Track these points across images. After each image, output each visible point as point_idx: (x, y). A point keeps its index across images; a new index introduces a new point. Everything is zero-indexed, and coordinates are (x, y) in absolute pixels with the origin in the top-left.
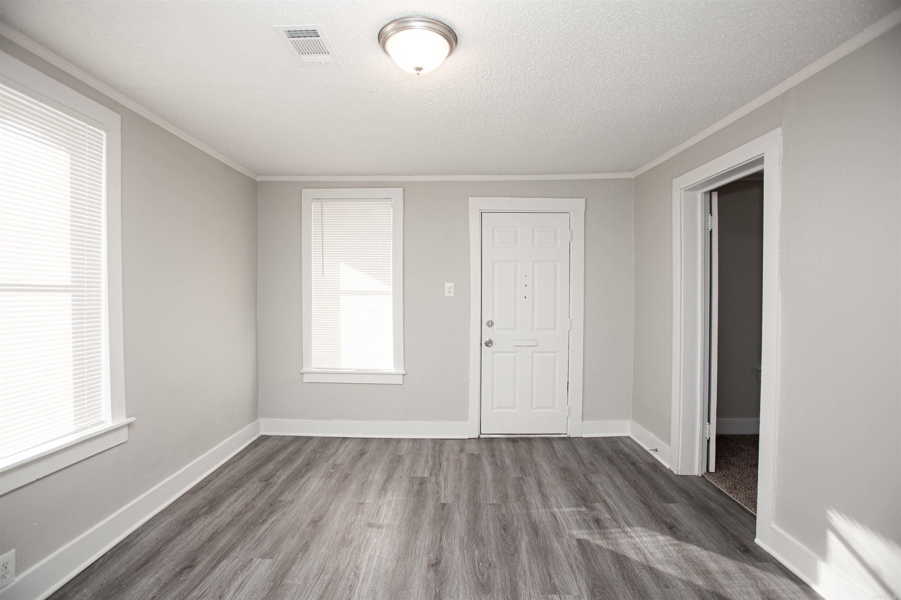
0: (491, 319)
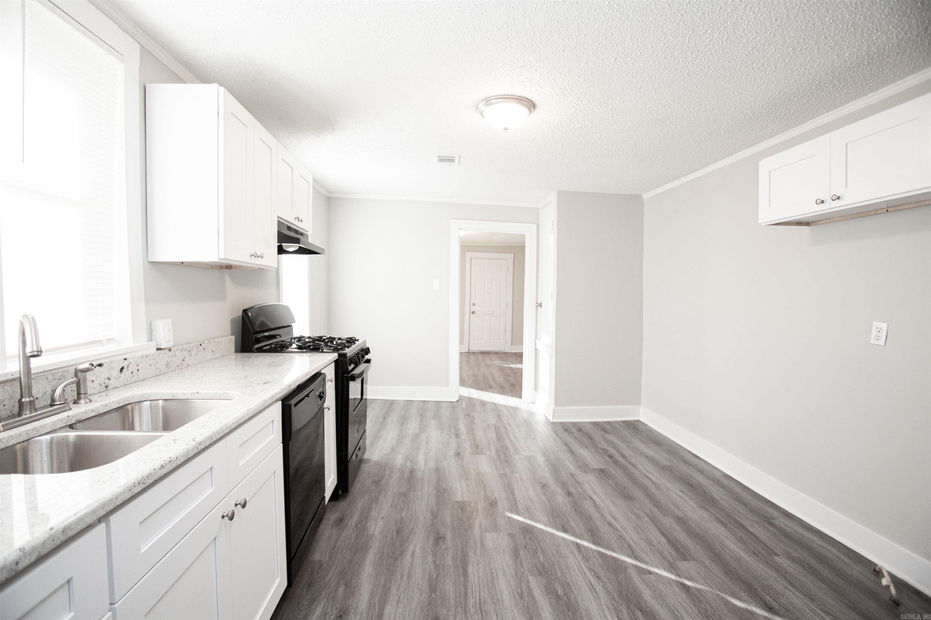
0: (474, 302)
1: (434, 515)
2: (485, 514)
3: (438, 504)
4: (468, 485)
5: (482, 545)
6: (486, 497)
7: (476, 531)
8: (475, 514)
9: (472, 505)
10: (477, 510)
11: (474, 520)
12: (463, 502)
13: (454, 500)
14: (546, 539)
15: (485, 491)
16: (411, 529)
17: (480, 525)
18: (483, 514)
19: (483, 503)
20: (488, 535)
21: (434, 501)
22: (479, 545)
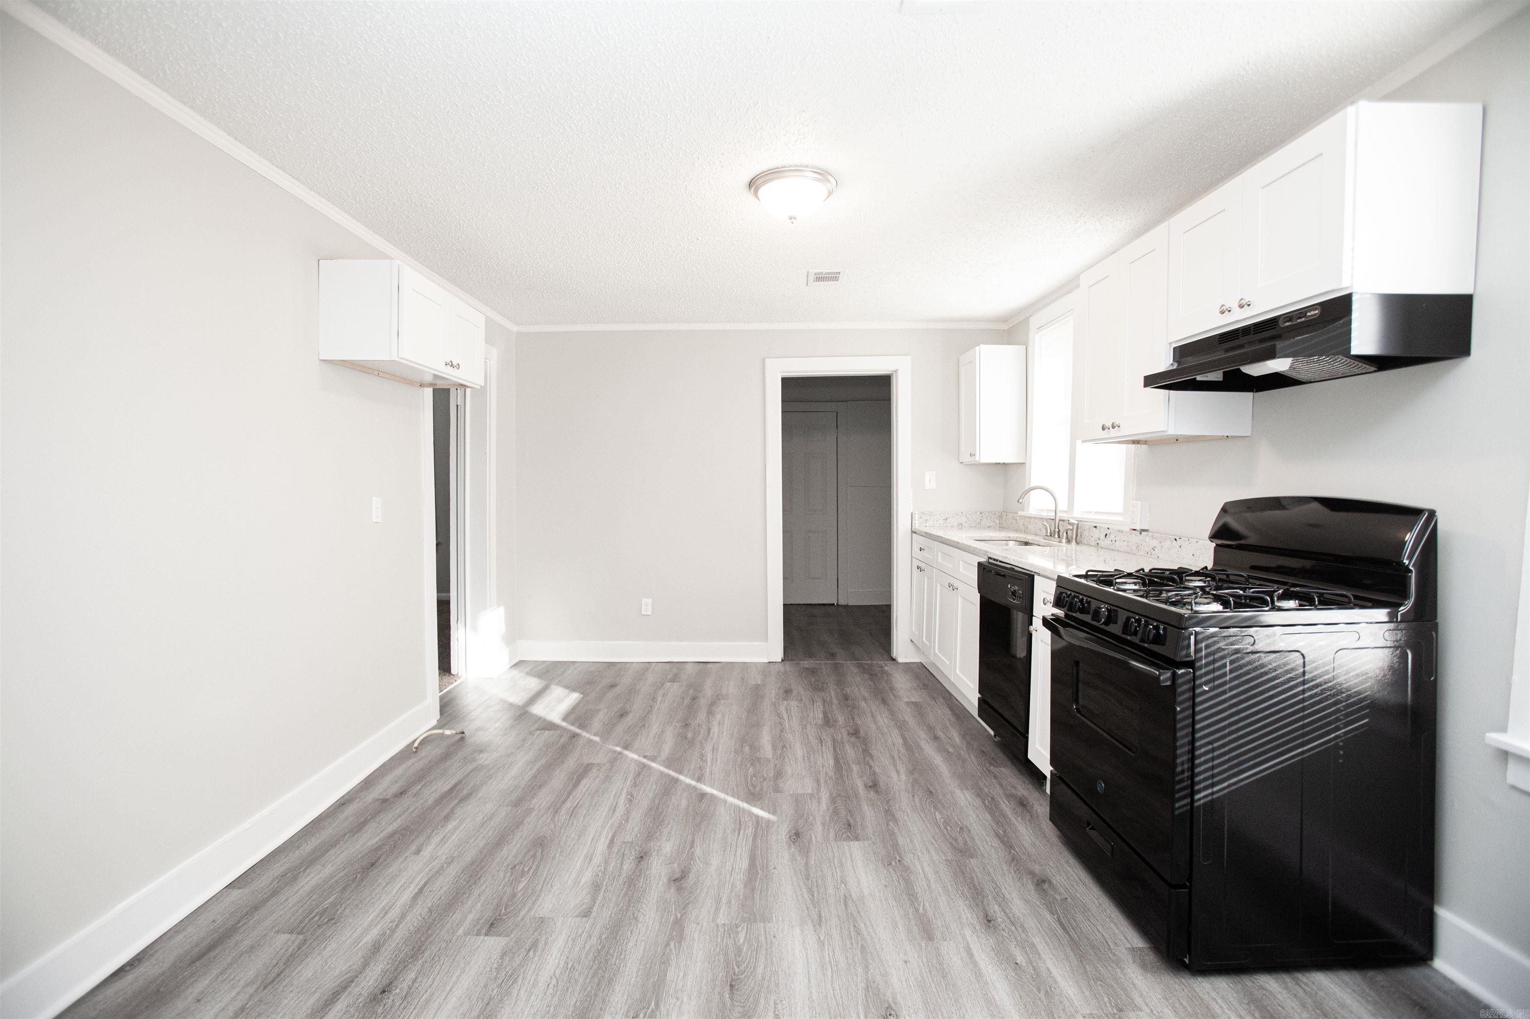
1: (889, 815)
2: (811, 818)
3: (892, 834)
4: (844, 882)
5: (818, 781)
6: (805, 851)
7: (825, 796)
8: (827, 819)
9: (832, 835)
10: (823, 824)
11: (828, 809)
12: (848, 839)
13: (866, 843)
14: (735, 787)
15: (807, 864)
16: (916, 796)
17: (819, 803)
18: (815, 819)
19: (813, 836)
20: (810, 791)
21: (901, 841)
22: (822, 781)
